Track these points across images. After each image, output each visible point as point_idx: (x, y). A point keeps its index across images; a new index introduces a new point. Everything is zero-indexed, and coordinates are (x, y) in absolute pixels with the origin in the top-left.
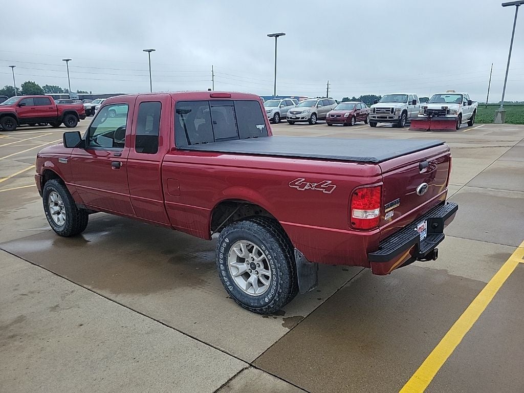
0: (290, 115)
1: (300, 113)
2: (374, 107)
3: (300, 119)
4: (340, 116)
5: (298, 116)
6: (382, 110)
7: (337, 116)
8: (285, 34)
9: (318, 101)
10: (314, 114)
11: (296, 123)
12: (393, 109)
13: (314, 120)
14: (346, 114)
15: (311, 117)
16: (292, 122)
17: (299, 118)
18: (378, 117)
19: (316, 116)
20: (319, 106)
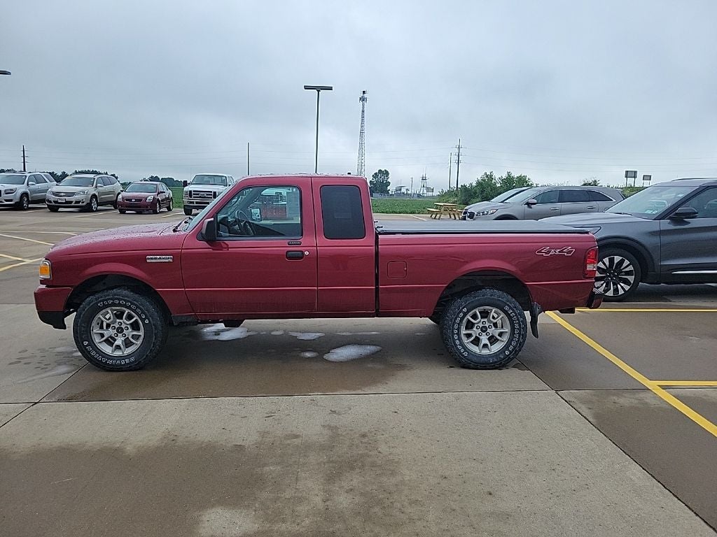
0: (53, 198)
1: (73, 194)
2: (190, 189)
3: (73, 204)
4: (141, 200)
5: (68, 199)
6: (202, 193)
7: (136, 200)
8: (9, 73)
9: (96, 178)
10: (94, 196)
11: (60, 209)
12: (215, 193)
13: (94, 206)
14: (149, 198)
15: (91, 201)
16: (54, 208)
17: (71, 202)
18: (197, 203)
19: (96, 200)
20: (99, 185)
